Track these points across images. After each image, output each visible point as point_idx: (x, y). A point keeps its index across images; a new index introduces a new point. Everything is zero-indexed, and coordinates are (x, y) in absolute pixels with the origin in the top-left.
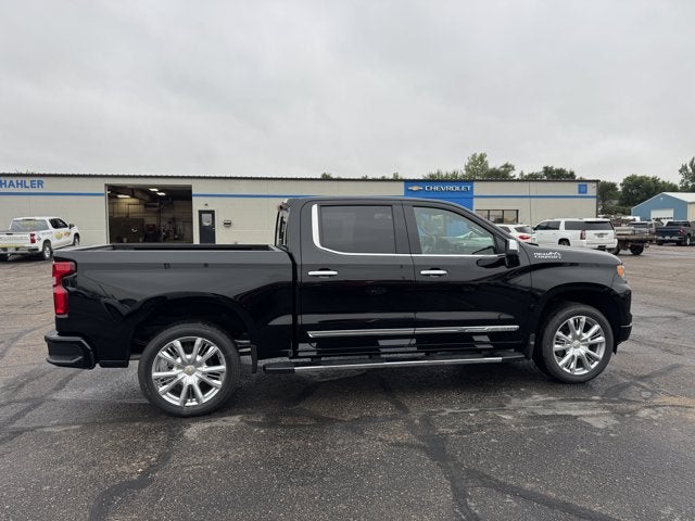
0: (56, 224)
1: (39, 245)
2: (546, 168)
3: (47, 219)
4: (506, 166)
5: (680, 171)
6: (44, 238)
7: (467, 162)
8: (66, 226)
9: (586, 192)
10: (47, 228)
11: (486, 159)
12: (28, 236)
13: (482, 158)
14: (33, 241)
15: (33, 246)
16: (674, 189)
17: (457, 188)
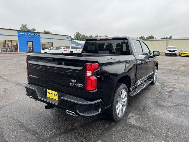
2: (44, 31)
4: (33, 29)
5: (74, 35)
7: (21, 26)
9: (68, 39)
11: (27, 26)
13: (25, 25)
16: (74, 39)
17: (35, 35)
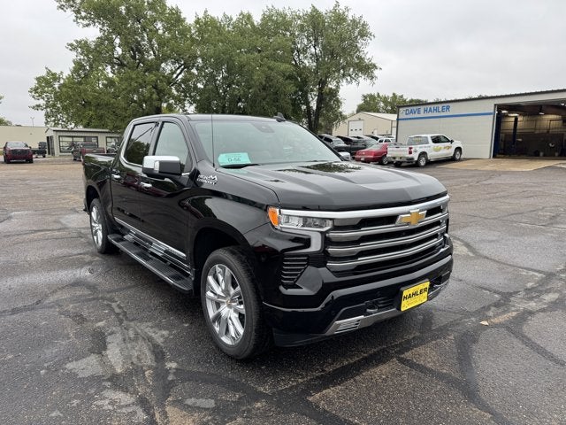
0: (436, 140)
1: (415, 156)
3: (429, 136)
6: (420, 151)
8: (449, 141)
10: (427, 143)
12: (408, 149)
14: (410, 153)
15: (410, 156)
